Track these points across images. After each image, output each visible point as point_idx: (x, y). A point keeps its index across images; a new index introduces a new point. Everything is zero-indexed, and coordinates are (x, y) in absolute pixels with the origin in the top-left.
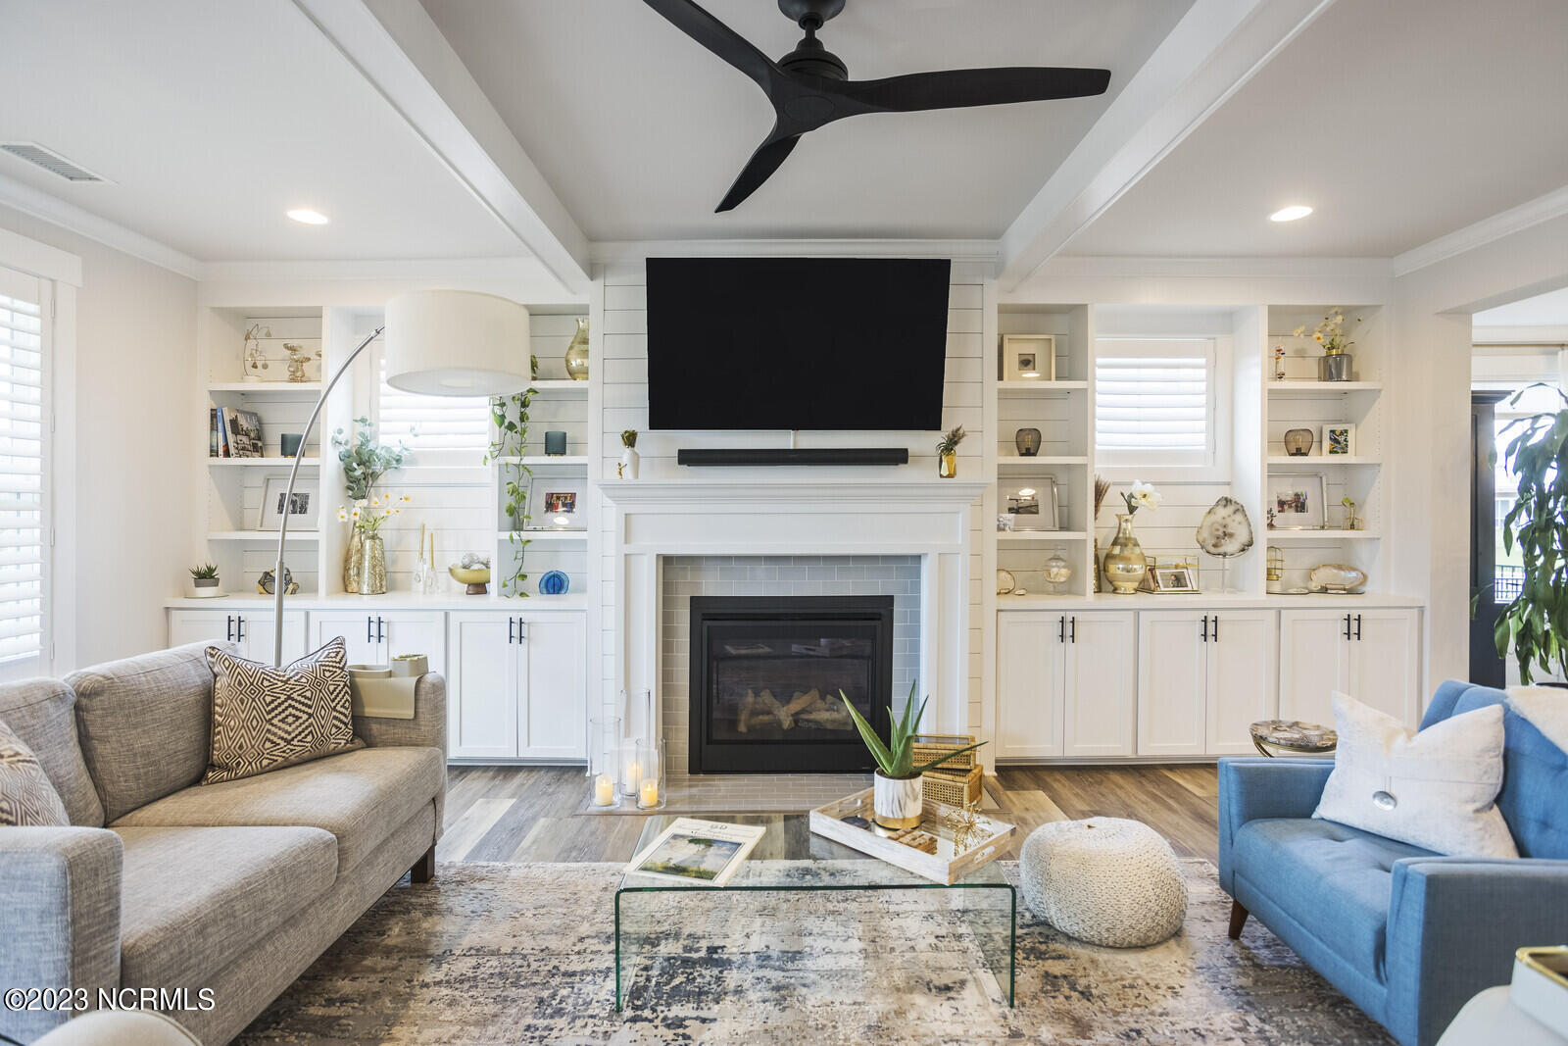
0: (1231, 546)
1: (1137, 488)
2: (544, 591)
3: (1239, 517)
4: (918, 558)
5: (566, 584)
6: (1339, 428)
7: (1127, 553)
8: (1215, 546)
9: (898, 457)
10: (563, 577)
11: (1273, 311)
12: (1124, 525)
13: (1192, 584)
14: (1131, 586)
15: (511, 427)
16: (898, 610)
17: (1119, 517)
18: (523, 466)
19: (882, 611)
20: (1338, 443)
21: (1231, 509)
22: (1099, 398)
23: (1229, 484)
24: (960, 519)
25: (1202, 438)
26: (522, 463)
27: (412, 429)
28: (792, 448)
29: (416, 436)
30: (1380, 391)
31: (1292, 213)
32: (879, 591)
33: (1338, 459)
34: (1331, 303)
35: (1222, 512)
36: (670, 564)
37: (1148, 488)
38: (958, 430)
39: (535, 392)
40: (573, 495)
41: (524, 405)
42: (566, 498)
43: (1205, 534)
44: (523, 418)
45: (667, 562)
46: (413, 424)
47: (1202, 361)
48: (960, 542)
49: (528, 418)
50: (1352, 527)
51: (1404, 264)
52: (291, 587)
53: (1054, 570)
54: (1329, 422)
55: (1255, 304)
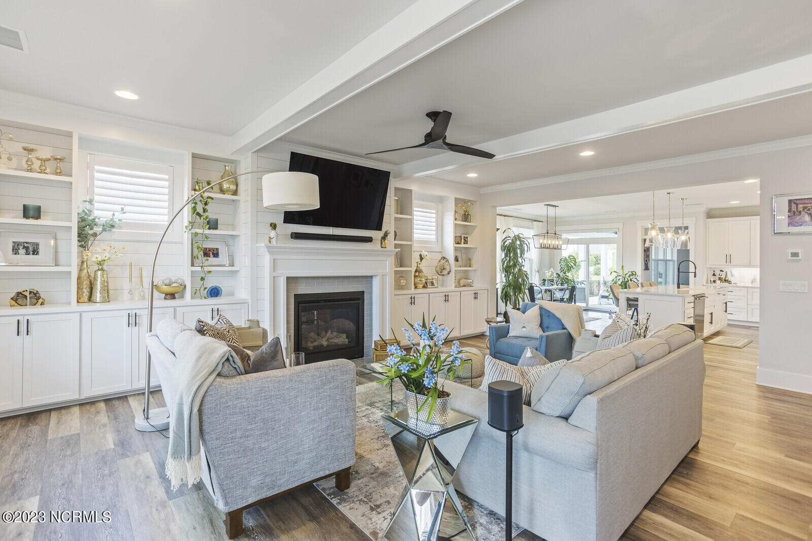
0: (445, 272)
1: (424, 253)
2: (209, 296)
3: (447, 263)
4: (371, 277)
5: (220, 292)
6: (466, 236)
7: (421, 274)
8: (441, 272)
9: (369, 240)
10: (219, 289)
11: (456, 199)
12: (419, 265)
13: (436, 285)
14: (421, 286)
15: (198, 214)
16: (366, 296)
17: (417, 262)
18: (205, 234)
19: (361, 297)
20: (466, 242)
21: (445, 260)
22: (415, 222)
23: (441, 252)
24: (388, 263)
25: (434, 237)
26: (204, 233)
27: (122, 209)
28: (331, 234)
29: (124, 213)
30: (476, 226)
31: (472, 175)
32: (360, 290)
33: (465, 246)
34: (465, 198)
35: (443, 261)
36: (290, 280)
37: (426, 253)
38: (387, 231)
39: (212, 198)
40: (217, 249)
41: (206, 204)
42: (214, 250)
43: (438, 268)
44: (205, 211)
45: (289, 279)
46: (123, 206)
47: (434, 211)
48: (388, 271)
49: (207, 211)
50: (470, 266)
51: (483, 191)
52: (40, 301)
53: (402, 281)
54: (464, 234)
55: (451, 196)
